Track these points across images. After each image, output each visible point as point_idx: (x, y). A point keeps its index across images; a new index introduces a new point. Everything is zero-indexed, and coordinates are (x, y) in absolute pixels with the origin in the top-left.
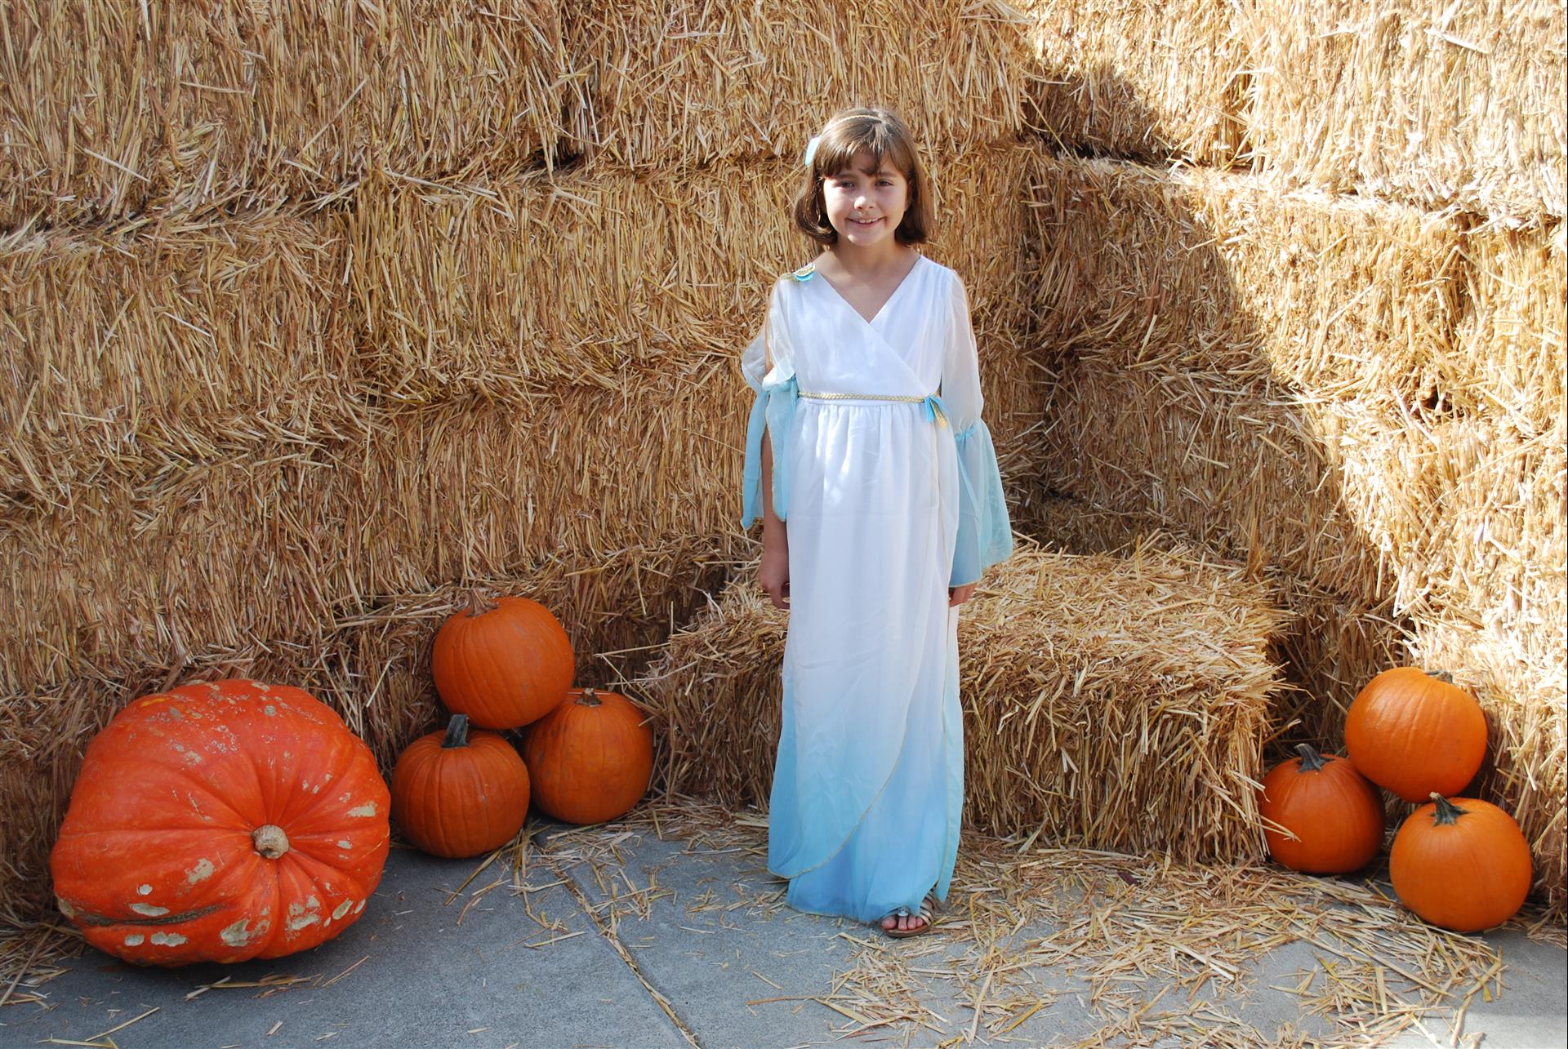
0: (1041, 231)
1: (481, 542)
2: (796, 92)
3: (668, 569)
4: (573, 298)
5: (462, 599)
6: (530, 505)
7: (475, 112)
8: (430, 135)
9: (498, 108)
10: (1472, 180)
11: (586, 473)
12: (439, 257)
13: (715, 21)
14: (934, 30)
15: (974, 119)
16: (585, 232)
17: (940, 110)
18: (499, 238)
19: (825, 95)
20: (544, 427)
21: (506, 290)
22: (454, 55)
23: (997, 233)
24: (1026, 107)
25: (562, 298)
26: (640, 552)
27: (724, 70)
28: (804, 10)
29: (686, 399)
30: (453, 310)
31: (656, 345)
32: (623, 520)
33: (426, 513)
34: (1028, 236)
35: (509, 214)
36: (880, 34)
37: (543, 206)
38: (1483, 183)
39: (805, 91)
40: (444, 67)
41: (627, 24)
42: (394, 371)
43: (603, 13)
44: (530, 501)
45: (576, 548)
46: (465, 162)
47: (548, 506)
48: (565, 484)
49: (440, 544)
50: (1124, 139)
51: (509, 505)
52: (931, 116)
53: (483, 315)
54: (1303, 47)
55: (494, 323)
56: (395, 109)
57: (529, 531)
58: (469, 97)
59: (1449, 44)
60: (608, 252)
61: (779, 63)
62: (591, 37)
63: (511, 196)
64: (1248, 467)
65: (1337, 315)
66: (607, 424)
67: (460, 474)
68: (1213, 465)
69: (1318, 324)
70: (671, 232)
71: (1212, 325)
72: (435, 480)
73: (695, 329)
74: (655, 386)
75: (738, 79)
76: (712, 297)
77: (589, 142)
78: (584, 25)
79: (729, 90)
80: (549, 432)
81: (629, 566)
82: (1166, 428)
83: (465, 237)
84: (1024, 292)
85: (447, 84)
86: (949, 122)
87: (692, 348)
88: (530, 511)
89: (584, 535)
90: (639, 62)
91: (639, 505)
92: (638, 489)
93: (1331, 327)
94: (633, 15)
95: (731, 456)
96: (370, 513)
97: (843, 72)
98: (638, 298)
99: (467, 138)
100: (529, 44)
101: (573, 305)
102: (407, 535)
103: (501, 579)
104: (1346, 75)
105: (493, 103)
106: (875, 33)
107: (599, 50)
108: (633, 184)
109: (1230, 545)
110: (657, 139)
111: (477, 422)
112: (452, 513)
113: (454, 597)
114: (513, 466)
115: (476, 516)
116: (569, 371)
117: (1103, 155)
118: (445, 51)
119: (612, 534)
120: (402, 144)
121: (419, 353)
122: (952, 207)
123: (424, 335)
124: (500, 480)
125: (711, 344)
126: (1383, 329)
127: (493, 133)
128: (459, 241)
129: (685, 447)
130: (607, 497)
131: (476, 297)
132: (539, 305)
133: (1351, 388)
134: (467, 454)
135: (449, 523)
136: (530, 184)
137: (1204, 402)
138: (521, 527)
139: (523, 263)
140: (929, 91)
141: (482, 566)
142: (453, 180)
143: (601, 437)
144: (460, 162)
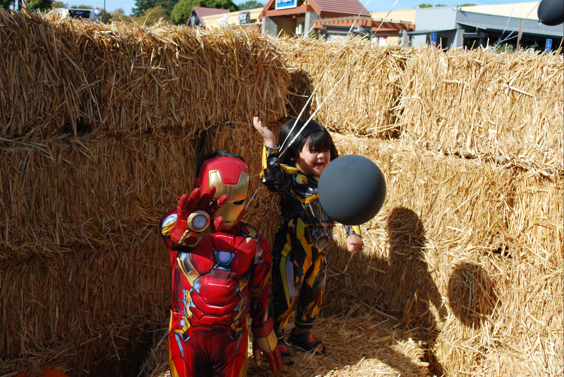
1: (30, 332)
2: (192, 97)
3: (126, 334)
4: (83, 200)
5: (21, 366)
6: (57, 309)
7: (36, 103)
8: (10, 115)
9: (48, 101)
10: (522, 153)
11: (87, 289)
12: (13, 181)
13: (156, 61)
14: (251, 69)
15: (267, 111)
16: (90, 166)
17: (253, 107)
18: (46, 170)
19: (205, 99)
20: (65, 267)
21: (48, 198)
22: (25, 71)
24: (287, 106)
25: (77, 200)
26: (113, 326)
27: (160, 85)
28: (197, 58)
29: (137, 247)
30: (20, 210)
31: (123, 222)
32: (104, 311)
35: (52, 158)
36: (229, 70)
37: (69, 153)
38: (529, 153)
39: (196, 96)
40: (19, 77)
41: (114, 60)
43: (103, 53)
44: (57, 307)
45: (81, 329)
46: (30, 129)
47: (66, 309)
48: (75, 296)
49: (8, 335)
50: (332, 122)
51: (46, 311)
52: (249, 109)
53: (36, 212)
54: (433, 87)
55: (42, 216)
57: (56, 323)
58: (33, 94)
59: (513, 91)
60: (101, 176)
61: (184, 82)
62: (97, 66)
63: (53, 148)
64: (397, 274)
65: (448, 209)
66: (98, 263)
67: (19, 296)
68: (378, 272)
69: (438, 213)
70: (131, 165)
72: (5, 301)
73: (142, 213)
75: (166, 89)
76: (150, 197)
77: (95, 120)
78: (93, 59)
79: (161, 95)
80: (68, 270)
81: (108, 334)
83: (27, 171)
85: (21, 87)
86: (256, 113)
87: (140, 223)
88: (57, 312)
89: (84, 321)
90: (120, 79)
91: (112, 303)
92: (111, 295)
93: (445, 215)
94: (118, 55)
95: (156, 274)
97: (212, 88)
98: (115, 199)
99: (31, 117)
100: (65, 67)
101: (83, 204)
103: (41, 351)
104: (456, 102)
105: (46, 97)
106: (226, 70)
107: (100, 72)
108: (115, 141)
109: (386, 307)
110: (127, 119)
111: (30, 268)
112: (14, 318)
113: (16, 365)
114: (49, 290)
115: (28, 318)
116: (80, 238)
118: (20, 69)
119: (99, 319)
123: (4, 225)
124: (42, 298)
125: (149, 220)
126: (473, 217)
127: (46, 114)
128: (24, 173)
129: (135, 271)
130: (96, 301)
131: (33, 202)
132: (65, 205)
133: (455, 242)
134: (24, 286)
135: (13, 324)
136: (62, 141)
137: (374, 243)
138: (52, 321)
139: (58, 183)
140: (249, 98)
141: (31, 345)
142: (22, 139)
143: (94, 270)
144: (27, 129)
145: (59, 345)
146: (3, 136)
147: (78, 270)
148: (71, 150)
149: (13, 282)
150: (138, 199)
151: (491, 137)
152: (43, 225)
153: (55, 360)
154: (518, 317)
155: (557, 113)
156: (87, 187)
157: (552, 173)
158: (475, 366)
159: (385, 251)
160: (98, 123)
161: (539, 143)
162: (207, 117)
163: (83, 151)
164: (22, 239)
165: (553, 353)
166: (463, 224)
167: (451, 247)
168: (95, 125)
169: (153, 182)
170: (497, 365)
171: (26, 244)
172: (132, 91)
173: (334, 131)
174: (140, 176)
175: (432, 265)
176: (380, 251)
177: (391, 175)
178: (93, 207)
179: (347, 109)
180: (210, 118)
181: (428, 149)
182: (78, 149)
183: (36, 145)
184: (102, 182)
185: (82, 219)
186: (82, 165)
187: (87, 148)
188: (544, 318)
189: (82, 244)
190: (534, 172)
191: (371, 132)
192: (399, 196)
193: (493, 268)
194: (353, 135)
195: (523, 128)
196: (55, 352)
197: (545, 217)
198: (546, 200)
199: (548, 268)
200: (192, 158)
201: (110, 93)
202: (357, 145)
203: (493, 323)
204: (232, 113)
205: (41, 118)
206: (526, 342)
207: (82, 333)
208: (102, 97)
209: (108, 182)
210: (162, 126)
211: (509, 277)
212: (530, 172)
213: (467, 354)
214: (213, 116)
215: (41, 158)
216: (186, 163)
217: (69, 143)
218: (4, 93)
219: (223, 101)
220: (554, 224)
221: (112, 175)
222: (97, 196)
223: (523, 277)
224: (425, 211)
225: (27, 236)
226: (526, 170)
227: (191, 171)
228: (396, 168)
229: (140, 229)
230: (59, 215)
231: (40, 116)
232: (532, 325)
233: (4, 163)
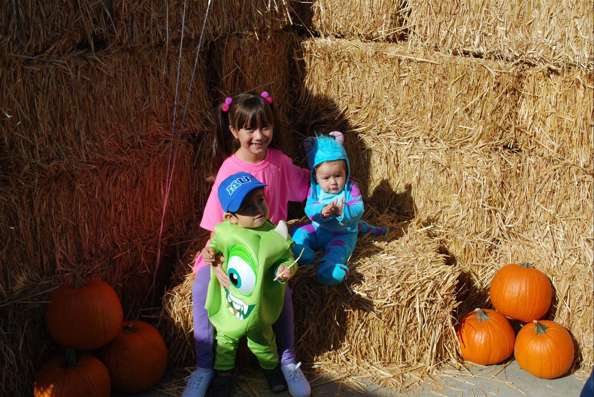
0: (299, 71)
1: (64, 249)
2: (199, 8)
3: (151, 248)
4: (103, 117)
5: (59, 281)
7: (53, 18)
8: (30, 32)
9: (64, 16)
10: (531, 48)
11: (113, 207)
12: (37, 100)
15: (272, 20)
16: (107, 82)
17: (258, 15)
18: (67, 87)
20: (91, 185)
21: (71, 116)
23: (280, 73)
24: (292, 14)
25: (98, 117)
26: (139, 240)
29: (156, 163)
30: (46, 129)
31: (141, 138)
32: (130, 227)
33: (35, 239)
34: (291, 73)
37: (87, 69)
38: (537, 49)
42: (18, 165)
44: (86, 224)
45: (110, 245)
46: (49, 47)
47: (95, 225)
48: (102, 212)
49: (43, 254)
50: (337, 28)
51: (76, 228)
52: (255, 19)
53: (61, 130)
55: (66, 134)
56: (9, 18)
57: (87, 240)
58: (49, 10)
60: (118, 92)
63: (72, 65)
64: (409, 175)
65: (458, 109)
66: (121, 179)
67: (51, 214)
69: (449, 113)
70: (146, 80)
71: (391, 113)
72: (38, 220)
73: (157, 127)
74: (141, 158)
80: (94, 187)
81: (136, 248)
82: (364, 159)
83: (50, 89)
84: (290, 99)
85: (37, 3)
86: (262, 22)
87: (157, 138)
88: (87, 229)
89: (112, 237)
91: (137, 219)
92: (135, 210)
93: (456, 114)
96: (5, 243)
98: (132, 115)
99: (49, 33)
101: (103, 121)
102: (25, 251)
103: (75, 267)
105: (62, 13)
108: (128, 56)
109: (398, 208)
110: (139, 32)
111: (58, 186)
113: (55, 281)
114: (77, 207)
115: (60, 236)
116: (103, 155)
117: (326, 36)
119: (125, 234)
120: (15, 37)
121: (30, 154)
122: (264, 62)
123: (33, 144)
124: (71, 215)
125: (165, 134)
126: (483, 115)
127: (63, 30)
128: (48, 91)
129: (155, 187)
130: (122, 217)
131: (58, 121)
132: (87, 122)
133: (466, 140)
134: (54, 204)
135: (47, 242)
136: (79, 57)
137: (385, 147)
138: (82, 237)
139: (79, 100)
140: (253, 6)
141: (65, 261)
142: (42, 57)
143: (118, 187)
144: (46, 47)
145: (91, 261)
146: (25, 54)
147: (103, 187)
148: (89, 67)
149: (43, 201)
150: (154, 113)
151: (500, 34)
152: (69, 143)
153: (90, 274)
154: (528, 207)
155: (565, 7)
156: (106, 103)
157: (560, 67)
158: (488, 257)
159: (397, 154)
160: (112, 37)
161: (546, 38)
162: (214, 28)
163: (100, 66)
164: (51, 158)
165: (562, 239)
166: (473, 122)
167: (462, 145)
168: (109, 40)
169: (167, 97)
170: (509, 254)
171: (55, 162)
172: (142, 4)
173: (339, 38)
174: (154, 91)
175: (444, 164)
176: (391, 154)
177: (400, 78)
178: (113, 124)
179: (353, 14)
180: (217, 29)
181: (436, 51)
182: (95, 66)
183: (56, 62)
184: (120, 98)
185: (104, 135)
186: (100, 81)
187: (103, 63)
188: (553, 206)
189: (105, 161)
190: (543, 67)
191: (378, 36)
192: (409, 98)
193: (503, 162)
194: (359, 41)
195: (531, 23)
196: (89, 267)
197: (554, 110)
198: (554, 93)
199: (556, 159)
200: (202, 70)
201: (121, 6)
202: (364, 51)
203: (505, 215)
204: (239, 23)
205: (59, 34)
206: (536, 231)
207: (111, 248)
208: (114, 11)
209: (125, 97)
210: (172, 39)
211: (520, 170)
212: (538, 67)
213: (479, 246)
214: (220, 26)
215: (61, 75)
216: (197, 77)
217: (86, 60)
218: (22, 10)
219: (229, 11)
220: (562, 117)
221: (128, 90)
222: (116, 112)
223: (533, 169)
224: (436, 112)
225: (55, 154)
226: (534, 65)
227: (202, 84)
228: (405, 70)
229: (158, 144)
230: (83, 133)
231: (58, 32)
232: (542, 214)
233: (28, 81)
